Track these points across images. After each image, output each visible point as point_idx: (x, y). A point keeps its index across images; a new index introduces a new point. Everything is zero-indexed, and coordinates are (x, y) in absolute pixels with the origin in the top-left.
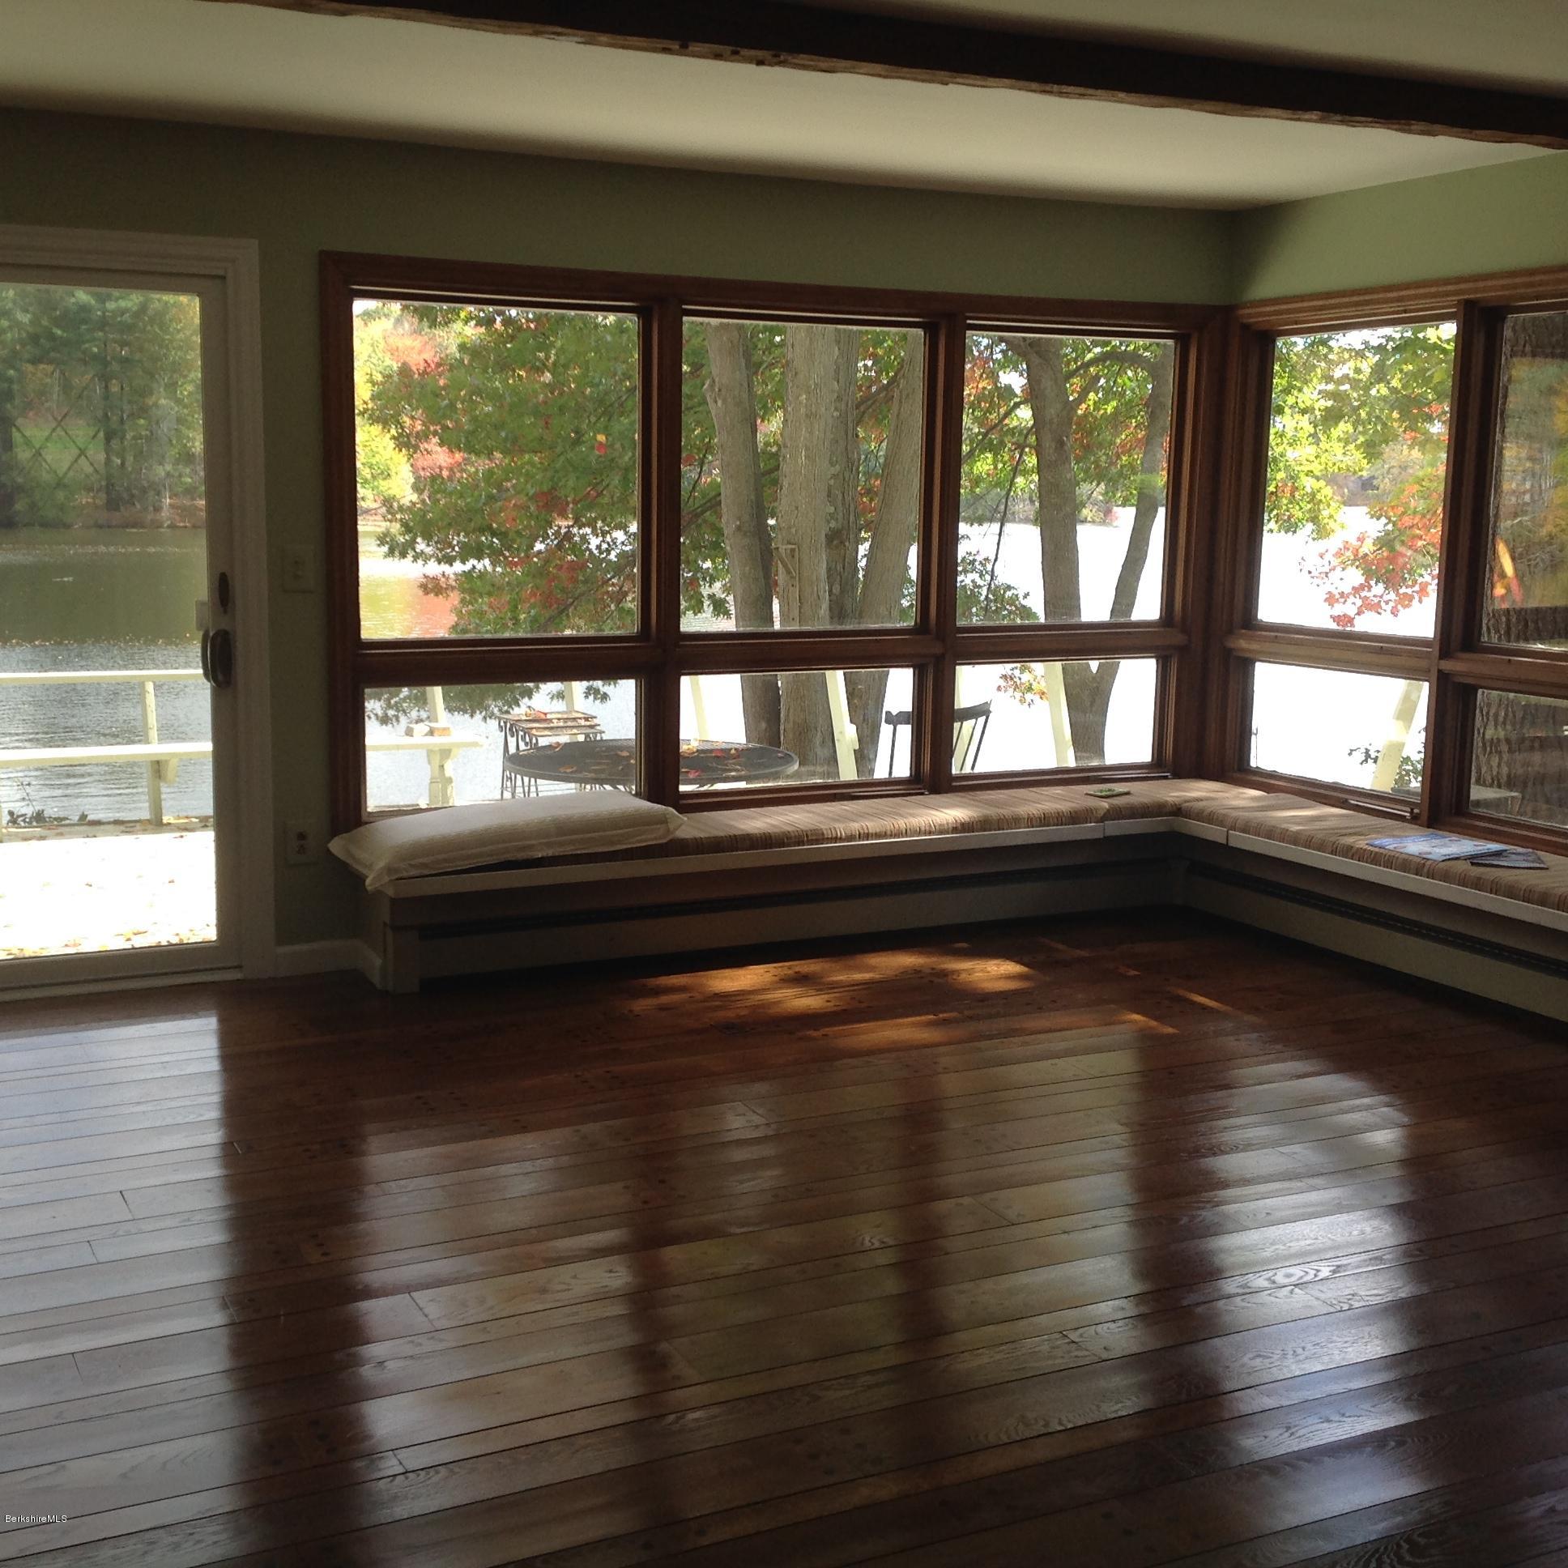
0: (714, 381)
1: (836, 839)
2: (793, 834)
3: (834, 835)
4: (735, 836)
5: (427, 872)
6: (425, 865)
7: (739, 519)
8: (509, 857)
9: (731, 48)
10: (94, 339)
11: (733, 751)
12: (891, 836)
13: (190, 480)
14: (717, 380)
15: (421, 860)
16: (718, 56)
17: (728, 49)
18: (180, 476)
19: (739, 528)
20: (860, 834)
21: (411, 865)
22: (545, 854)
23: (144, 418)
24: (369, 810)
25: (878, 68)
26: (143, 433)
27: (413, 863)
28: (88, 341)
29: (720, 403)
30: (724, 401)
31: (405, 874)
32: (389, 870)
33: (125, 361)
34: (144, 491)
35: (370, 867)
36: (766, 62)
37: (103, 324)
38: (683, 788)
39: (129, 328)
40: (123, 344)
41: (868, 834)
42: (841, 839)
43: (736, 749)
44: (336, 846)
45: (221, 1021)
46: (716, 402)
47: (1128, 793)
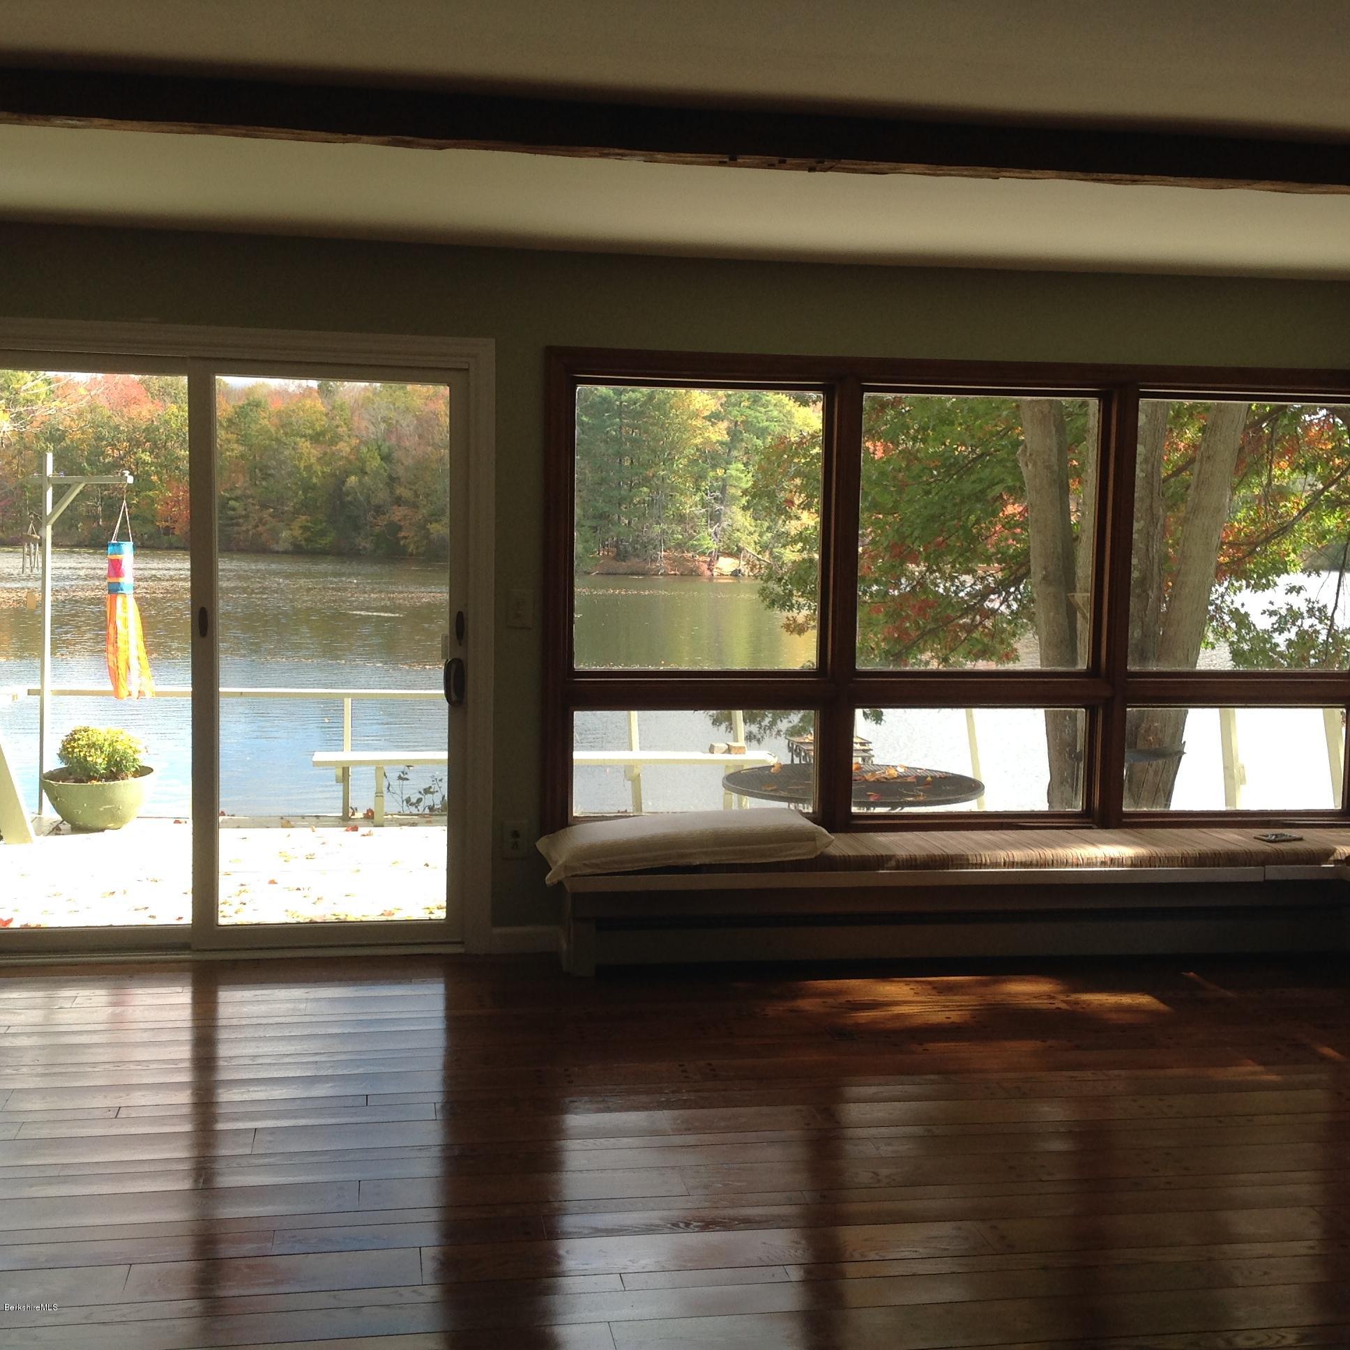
0: (1026, 447)
1: (981, 865)
2: (938, 858)
3: (979, 862)
4: (882, 856)
5: (599, 871)
6: (597, 865)
7: (1045, 568)
8: (671, 862)
9: (778, 158)
10: (612, 425)
11: (929, 779)
12: (1037, 866)
13: (681, 537)
14: (1028, 446)
15: (594, 861)
16: (771, 166)
17: (775, 159)
18: (673, 533)
19: (1044, 578)
20: (1005, 863)
21: (585, 865)
22: (702, 862)
23: (647, 487)
24: (575, 814)
25: (921, 167)
26: (647, 499)
27: (587, 862)
28: (608, 426)
29: (1030, 467)
30: (1035, 465)
31: (579, 873)
32: (566, 867)
33: (634, 441)
34: (645, 546)
35: (556, 862)
36: (818, 169)
37: (620, 412)
38: (854, 810)
39: (639, 414)
40: (634, 427)
41: (1013, 863)
42: (986, 866)
43: (932, 777)
44: (541, 845)
45: (447, 988)
46: (1027, 465)
47: (1301, 839)
